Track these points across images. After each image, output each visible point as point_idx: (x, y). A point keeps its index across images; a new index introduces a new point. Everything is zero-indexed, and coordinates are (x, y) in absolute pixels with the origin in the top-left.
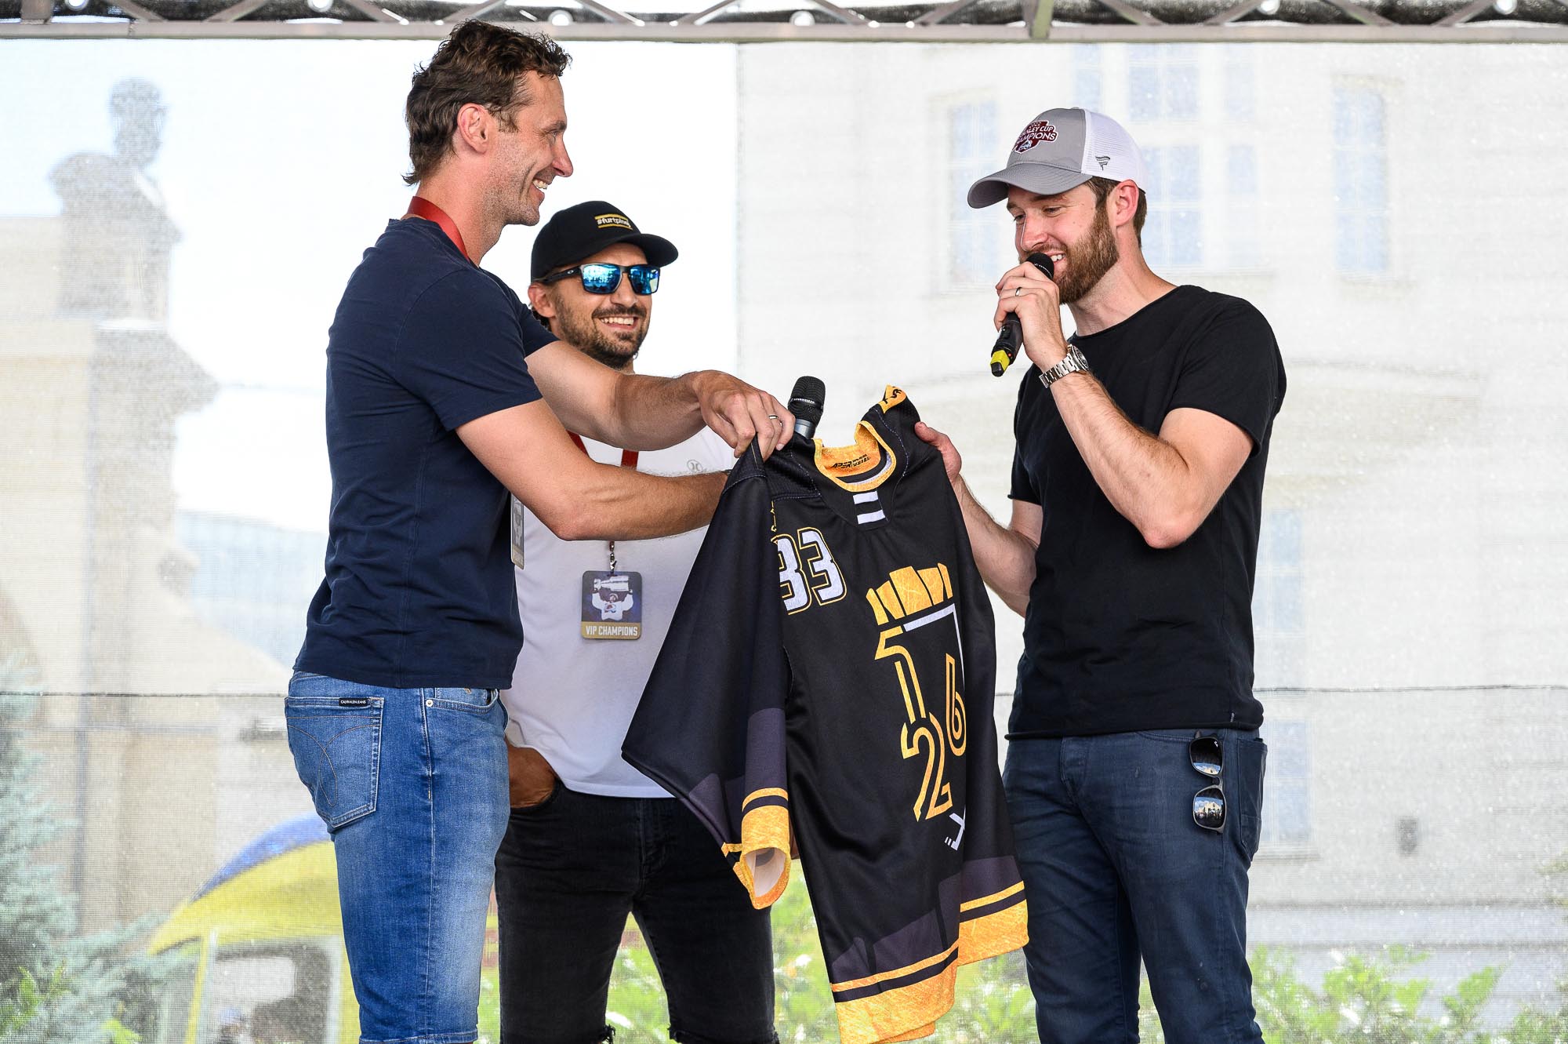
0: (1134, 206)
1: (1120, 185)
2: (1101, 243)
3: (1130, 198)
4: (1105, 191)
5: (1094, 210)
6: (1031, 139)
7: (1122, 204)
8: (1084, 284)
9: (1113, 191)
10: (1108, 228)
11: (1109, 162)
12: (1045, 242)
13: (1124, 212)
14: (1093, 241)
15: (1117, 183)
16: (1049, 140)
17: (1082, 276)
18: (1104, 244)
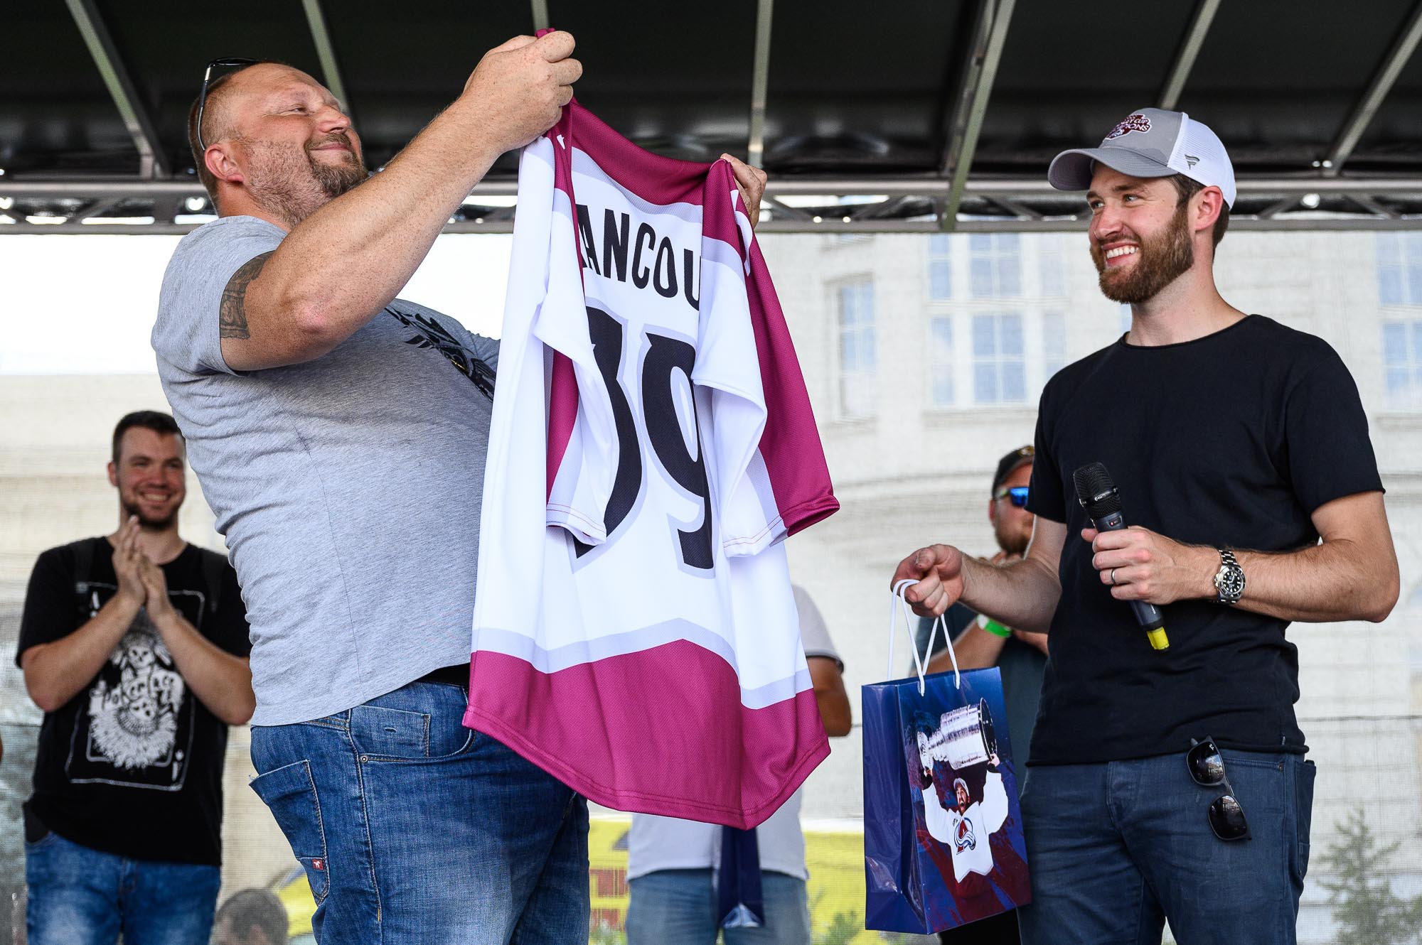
0: (1216, 212)
1: (1205, 190)
2: (1177, 242)
3: (1214, 204)
4: (1189, 193)
5: (1175, 208)
6: (1124, 128)
7: (1205, 210)
8: (1154, 283)
9: (1197, 194)
10: (1186, 228)
11: (1198, 163)
12: (1119, 232)
13: (1205, 217)
14: (1169, 238)
15: (1202, 186)
16: (1141, 130)
17: (1153, 272)
18: (1180, 244)
